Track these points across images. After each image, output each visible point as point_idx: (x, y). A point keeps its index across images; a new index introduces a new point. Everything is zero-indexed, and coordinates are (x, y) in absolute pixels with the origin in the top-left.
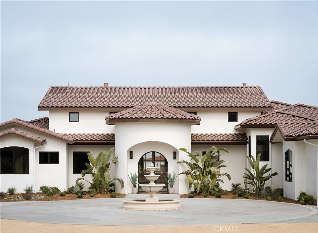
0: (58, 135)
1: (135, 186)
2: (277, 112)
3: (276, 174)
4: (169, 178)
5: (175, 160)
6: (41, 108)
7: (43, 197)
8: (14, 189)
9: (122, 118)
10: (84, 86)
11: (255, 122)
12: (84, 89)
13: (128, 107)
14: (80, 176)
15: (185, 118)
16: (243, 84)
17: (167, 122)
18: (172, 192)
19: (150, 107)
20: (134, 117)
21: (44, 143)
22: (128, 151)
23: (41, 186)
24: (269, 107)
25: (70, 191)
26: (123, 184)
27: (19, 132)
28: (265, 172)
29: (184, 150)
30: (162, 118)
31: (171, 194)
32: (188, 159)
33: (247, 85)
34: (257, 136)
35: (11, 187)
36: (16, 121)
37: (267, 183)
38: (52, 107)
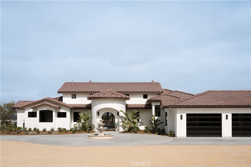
0: (66, 105)
2: (165, 95)
3: (162, 122)
4: (115, 125)
6: (59, 92)
7: (58, 133)
8: (46, 129)
9: (94, 97)
10: (80, 82)
11: (154, 99)
12: (80, 84)
13: (98, 92)
14: (76, 123)
15: (122, 97)
16: (152, 81)
17: (114, 99)
19: (107, 92)
20: (99, 97)
21: (60, 108)
22: (97, 112)
23: (58, 127)
24: (161, 92)
25: (71, 130)
26: (94, 127)
27: (48, 103)
28: (158, 122)
29: (122, 111)
30: (111, 97)
31: (116, 131)
32: (124, 116)
33: (154, 82)
34: (155, 105)
35: (44, 128)
36: (47, 98)
37: (158, 127)
38: (64, 92)
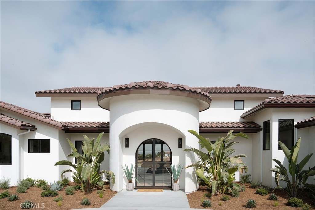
1: (130, 182)
4: (173, 172)
5: (181, 148)
6: (38, 94)
15: (195, 91)
17: (171, 94)
18: (176, 189)
24: (280, 93)
26: (115, 179)
30: (163, 88)
31: (175, 191)
34: (279, 119)
